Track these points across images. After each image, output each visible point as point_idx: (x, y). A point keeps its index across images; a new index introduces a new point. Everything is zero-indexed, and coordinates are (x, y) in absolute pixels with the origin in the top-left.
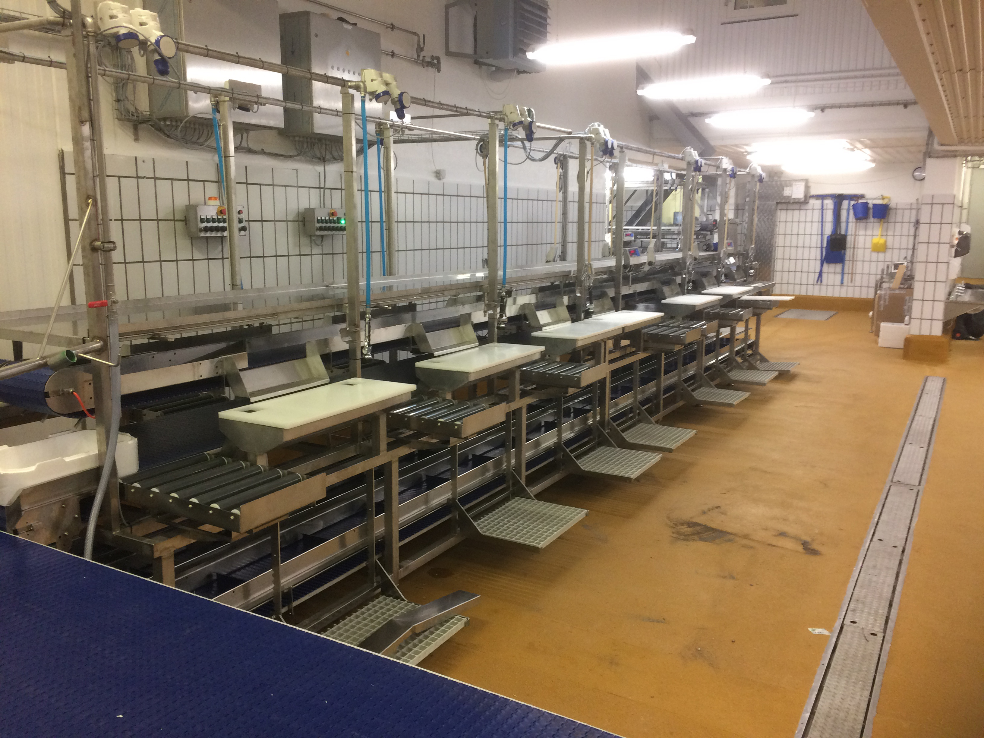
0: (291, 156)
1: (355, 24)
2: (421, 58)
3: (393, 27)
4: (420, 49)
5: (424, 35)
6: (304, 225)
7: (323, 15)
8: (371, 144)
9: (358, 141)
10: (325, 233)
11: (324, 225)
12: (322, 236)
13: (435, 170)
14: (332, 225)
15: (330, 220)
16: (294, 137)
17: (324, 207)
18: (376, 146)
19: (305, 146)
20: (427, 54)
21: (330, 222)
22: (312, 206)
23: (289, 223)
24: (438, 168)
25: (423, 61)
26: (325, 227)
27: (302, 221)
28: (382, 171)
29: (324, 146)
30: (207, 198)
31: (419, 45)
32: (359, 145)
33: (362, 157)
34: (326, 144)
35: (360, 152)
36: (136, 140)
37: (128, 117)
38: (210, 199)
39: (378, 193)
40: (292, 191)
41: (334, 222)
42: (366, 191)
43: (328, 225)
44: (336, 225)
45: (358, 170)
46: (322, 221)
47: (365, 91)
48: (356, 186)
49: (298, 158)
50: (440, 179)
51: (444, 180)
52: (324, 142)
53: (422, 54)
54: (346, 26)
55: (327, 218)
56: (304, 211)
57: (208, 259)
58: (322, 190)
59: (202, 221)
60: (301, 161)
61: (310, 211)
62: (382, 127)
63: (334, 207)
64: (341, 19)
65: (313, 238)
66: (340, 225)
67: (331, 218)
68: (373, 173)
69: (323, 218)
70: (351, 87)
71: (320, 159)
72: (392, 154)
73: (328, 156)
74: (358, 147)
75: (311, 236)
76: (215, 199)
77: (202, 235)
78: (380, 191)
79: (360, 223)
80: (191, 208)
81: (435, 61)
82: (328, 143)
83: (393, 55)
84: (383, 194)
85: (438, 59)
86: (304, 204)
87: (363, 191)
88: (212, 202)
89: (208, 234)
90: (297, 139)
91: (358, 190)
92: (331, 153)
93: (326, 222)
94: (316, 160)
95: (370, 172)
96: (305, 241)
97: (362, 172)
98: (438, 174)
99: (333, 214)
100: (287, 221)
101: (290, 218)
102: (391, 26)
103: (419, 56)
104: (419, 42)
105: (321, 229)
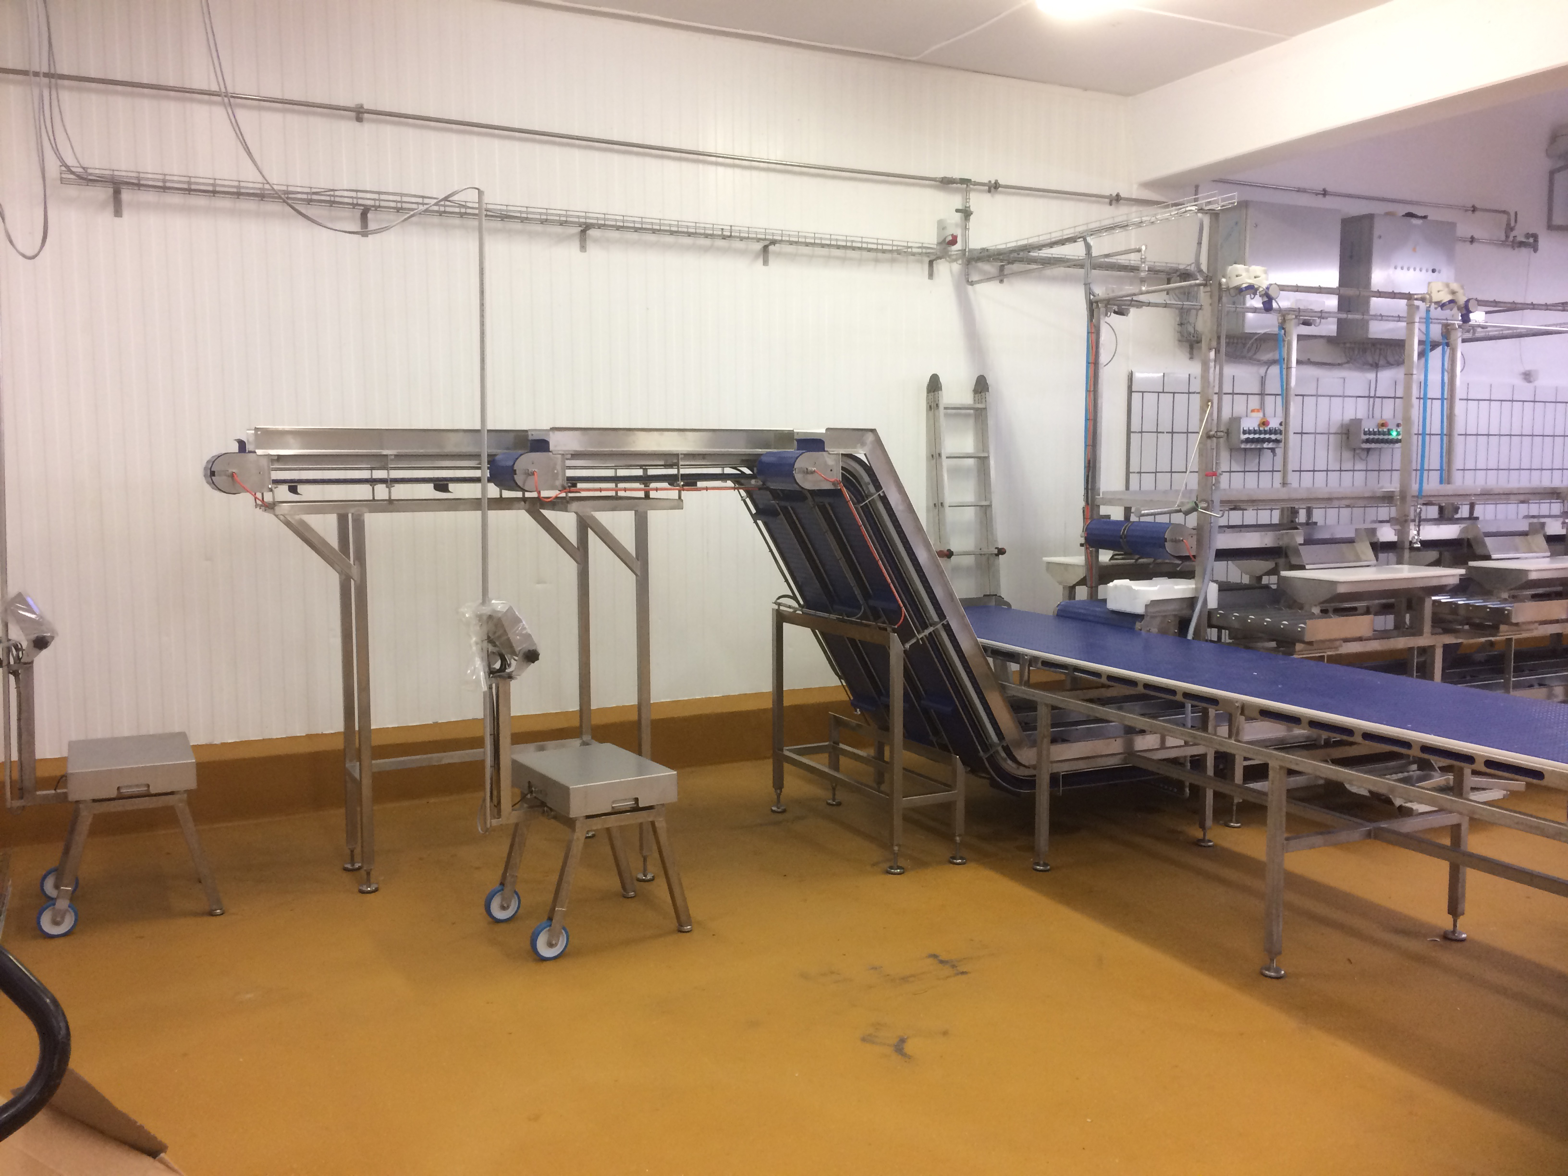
0: (1339, 364)
1: (1425, 217)
2: (1511, 239)
3: (1474, 209)
4: (1509, 229)
5: (1516, 213)
6: (1348, 438)
7: (1388, 214)
8: (1434, 346)
9: (1421, 343)
10: (1373, 446)
11: (1372, 437)
12: (1368, 450)
13: (1522, 370)
14: (1381, 437)
15: (1379, 431)
16: (1345, 343)
17: (1373, 417)
18: (1441, 347)
19: (1356, 352)
20: (1519, 234)
21: (1379, 433)
22: (1359, 417)
23: (1331, 436)
24: (1528, 368)
25: (1513, 242)
26: (1373, 439)
27: (1346, 434)
28: (1446, 374)
29: (1378, 351)
30: (1249, 411)
31: (1508, 224)
32: (1421, 347)
33: (1423, 360)
34: (1380, 350)
35: (1422, 354)
36: (1191, 358)
37: (1189, 338)
38: (1253, 411)
39: (1440, 401)
40: (1336, 401)
41: (1384, 434)
42: (1424, 398)
43: (1376, 437)
44: (1386, 437)
45: (1418, 376)
46: (1370, 433)
47: (1431, 302)
48: (1415, 392)
49: (1347, 365)
50: (1530, 382)
51: (1536, 383)
52: (1378, 346)
53: (1512, 234)
54: (1415, 221)
55: (1376, 430)
56: (1348, 422)
57: (1244, 472)
58: (1372, 400)
59: (1245, 432)
60: (1350, 369)
61: (1357, 422)
62: (1448, 327)
63: (1384, 417)
64: (1410, 215)
65: (1357, 451)
66: (1390, 437)
67: (1380, 430)
68: (1435, 377)
69: (1371, 430)
70: (1416, 299)
71: (1372, 365)
72: (1459, 355)
73: (1382, 362)
74: (1420, 350)
75: (1354, 450)
76: (1258, 411)
77: (1243, 446)
78: (1442, 399)
79: (1416, 436)
80: (1235, 421)
81: (1531, 240)
82: (1383, 347)
83: (1472, 240)
84: (1445, 401)
85: (1535, 237)
86: (1349, 415)
87: (1422, 398)
88: (1254, 414)
89: (1248, 446)
90: (1348, 345)
91: (1417, 398)
92: (1386, 358)
93: (1374, 433)
94: (1368, 367)
95: (1430, 377)
96: (1347, 455)
97: (1422, 377)
98: (1528, 376)
99: (1383, 425)
100: (1329, 434)
101: (1332, 430)
102: (1472, 209)
103: (1507, 237)
104: (1509, 220)
105: (1368, 441)
